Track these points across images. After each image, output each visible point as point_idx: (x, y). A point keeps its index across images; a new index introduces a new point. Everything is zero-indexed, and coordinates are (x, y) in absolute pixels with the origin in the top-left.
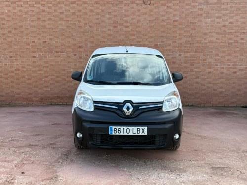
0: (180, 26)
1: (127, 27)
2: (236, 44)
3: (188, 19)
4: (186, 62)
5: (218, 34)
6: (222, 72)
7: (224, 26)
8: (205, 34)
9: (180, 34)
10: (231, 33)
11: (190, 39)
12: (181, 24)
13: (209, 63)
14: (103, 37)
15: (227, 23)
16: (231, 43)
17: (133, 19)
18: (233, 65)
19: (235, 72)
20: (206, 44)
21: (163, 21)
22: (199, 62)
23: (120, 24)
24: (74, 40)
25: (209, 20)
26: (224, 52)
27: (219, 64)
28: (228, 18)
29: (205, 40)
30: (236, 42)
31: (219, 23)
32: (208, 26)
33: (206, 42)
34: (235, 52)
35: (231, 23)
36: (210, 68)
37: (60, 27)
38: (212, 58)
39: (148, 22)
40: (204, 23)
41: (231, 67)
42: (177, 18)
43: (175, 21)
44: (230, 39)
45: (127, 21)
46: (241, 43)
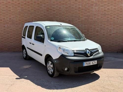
0: (82, 11)
1: (54, 11)
2: (111, 20)
3: (86, 7)
4: (85, 30)
5: (102, 14)
6: (104, 35)
7: (105, 10)
8: (95, 15)
9: (82, 15)
10: (108, 14)
11: (87, 18)
12: (82, 9)
13: (97, 30)
14: (41, 16)
15: (106, 9)
16: (108, 20)
17: (57, 7)
18: (109, 31)
19: (111, 35)
20: (95, 20)
21: (73, 8)
22: (92, 30)
23: (50, 9)
24: (26, 17)
25: (97, 8)
26: (104, 24)
27: (102, 31)
28: (107, 6)
29: (95, 18)
30: (111, 19)
31: (102, 9)
32: (97, 11)
33: (95, 19)
34: (111, 24)
35: (108, 9)
36: (98, 32)
37: (18, 11)
38: (98, 27)
39: (65, 8)
40: (94, 9)
41: (108, 32)
42: (80, 7)
43: (79, 8)
44: (108, 17)
45: (54, 8)
46: (114, 20)
